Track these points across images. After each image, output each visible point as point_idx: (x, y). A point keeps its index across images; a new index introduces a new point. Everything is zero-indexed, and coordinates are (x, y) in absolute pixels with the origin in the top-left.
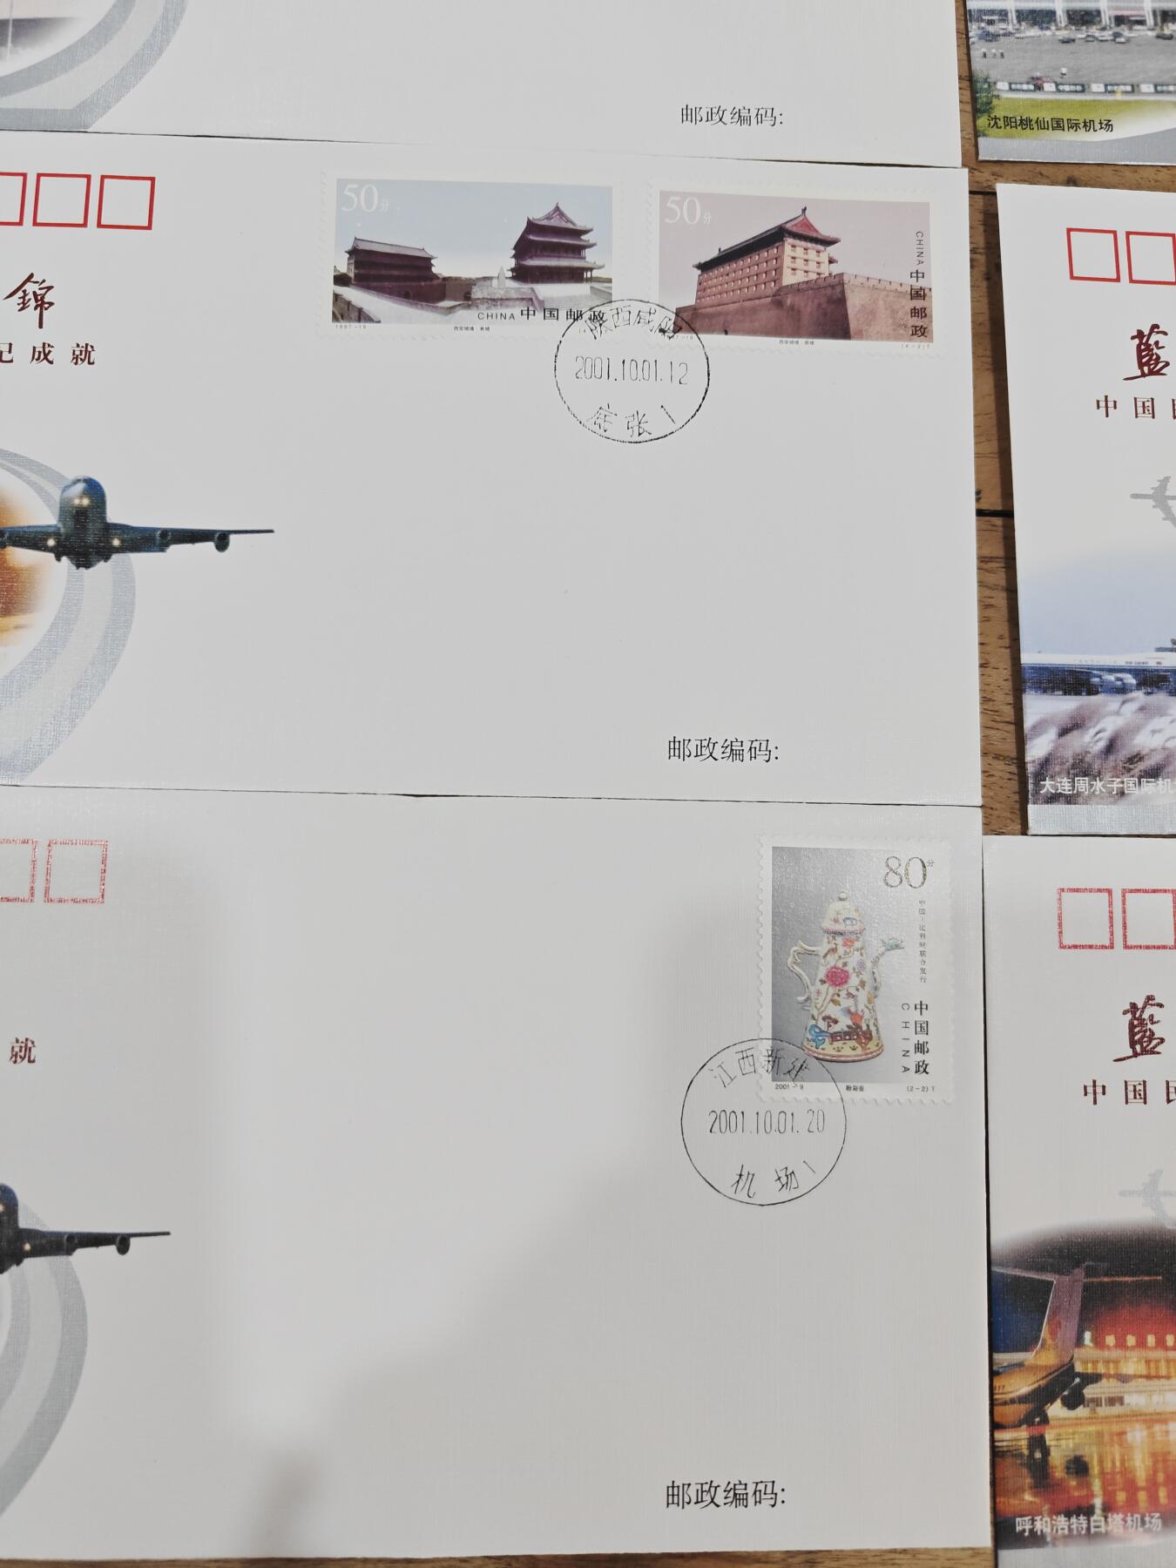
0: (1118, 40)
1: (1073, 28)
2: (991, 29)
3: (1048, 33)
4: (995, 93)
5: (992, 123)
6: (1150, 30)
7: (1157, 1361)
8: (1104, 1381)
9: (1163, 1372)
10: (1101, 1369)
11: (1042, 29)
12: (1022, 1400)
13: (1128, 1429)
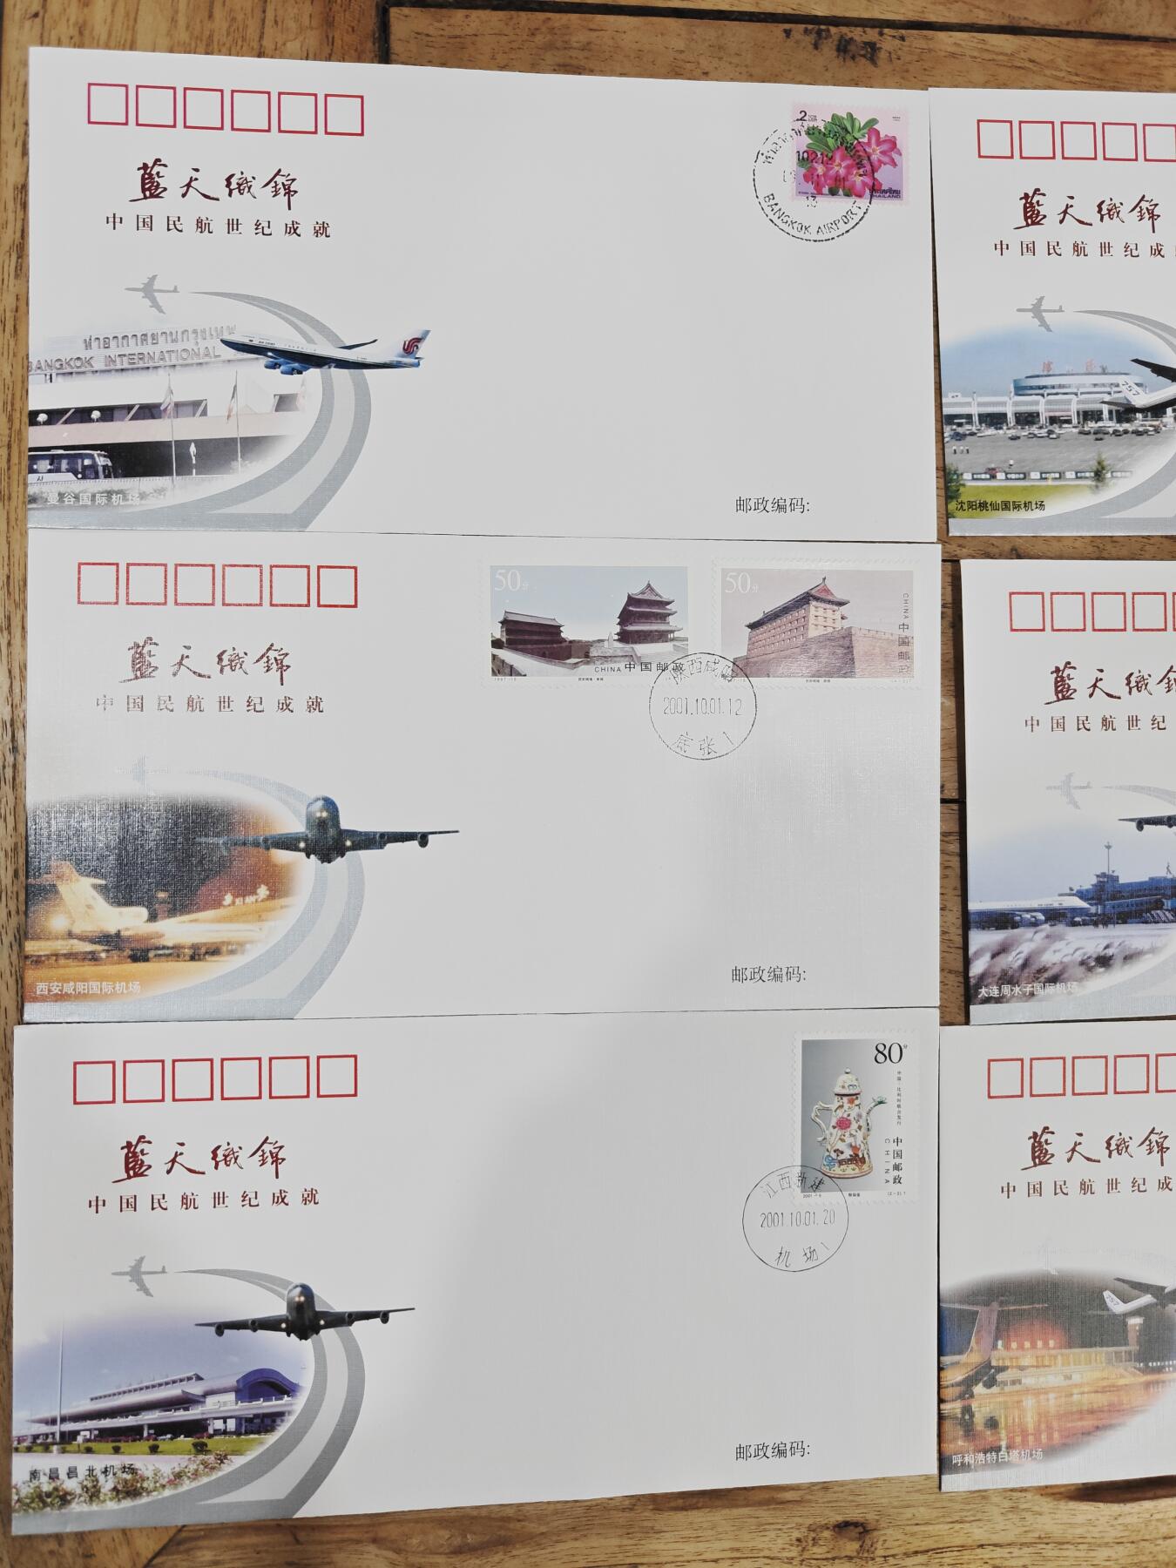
0: (1051, 436)
1: (1019, 427)
2: (960, 430)
3: (1001, 432)
4: (962, 482)
5: (959, 506)
6: (1074, 427)
7: (1043, 1357)
8: (1010, 1370)
9: (1047, 1363)
10: (1007, 1363)
11: (996, 429)
12: (959, 1384)
13: (1024, 1399)
